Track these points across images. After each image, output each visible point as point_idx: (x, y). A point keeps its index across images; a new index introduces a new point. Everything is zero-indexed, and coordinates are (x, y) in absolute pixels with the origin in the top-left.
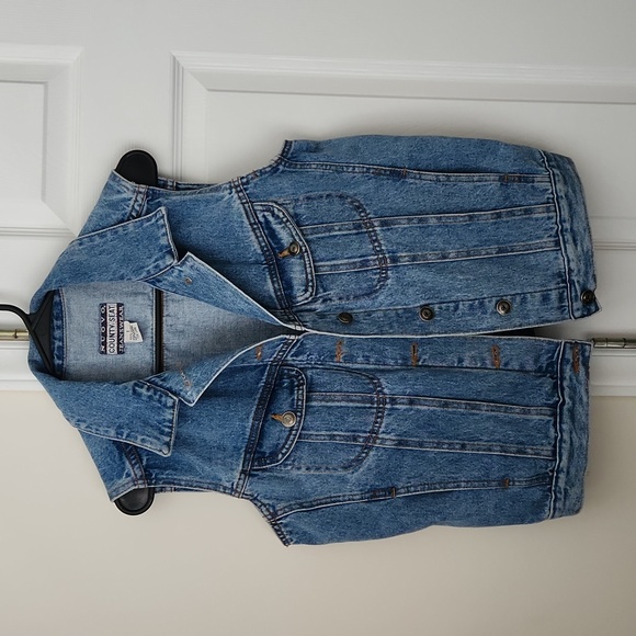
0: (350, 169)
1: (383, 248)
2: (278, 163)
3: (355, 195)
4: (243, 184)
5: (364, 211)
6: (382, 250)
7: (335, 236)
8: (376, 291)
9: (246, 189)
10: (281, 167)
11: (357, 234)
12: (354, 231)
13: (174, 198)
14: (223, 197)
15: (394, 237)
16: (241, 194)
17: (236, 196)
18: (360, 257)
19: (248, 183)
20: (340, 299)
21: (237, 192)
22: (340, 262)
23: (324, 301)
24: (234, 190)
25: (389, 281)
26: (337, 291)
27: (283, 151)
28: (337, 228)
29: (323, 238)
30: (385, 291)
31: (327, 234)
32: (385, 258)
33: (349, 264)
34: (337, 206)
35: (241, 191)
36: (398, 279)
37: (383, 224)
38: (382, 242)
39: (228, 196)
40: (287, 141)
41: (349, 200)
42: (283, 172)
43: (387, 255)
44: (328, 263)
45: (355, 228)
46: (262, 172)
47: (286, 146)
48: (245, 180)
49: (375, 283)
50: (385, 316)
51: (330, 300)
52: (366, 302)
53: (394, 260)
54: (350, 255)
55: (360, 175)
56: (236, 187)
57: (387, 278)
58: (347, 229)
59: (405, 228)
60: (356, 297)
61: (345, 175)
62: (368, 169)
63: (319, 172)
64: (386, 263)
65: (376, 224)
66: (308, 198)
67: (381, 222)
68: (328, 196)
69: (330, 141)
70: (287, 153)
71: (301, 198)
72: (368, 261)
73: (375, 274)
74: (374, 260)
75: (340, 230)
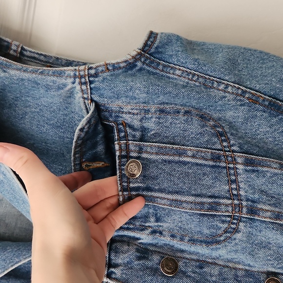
0: (222, 87)
1: (242, 193)
2: (136, 59)
3: (220, 119)
4: (90, 76)
5: (227, 140)
6: (238, 195)
7: (185, 163)
8: (218, 242)
9: (91, 82)
10: (139, 64)
11: (213, 167)
12: (211, 163)
13: (12, 72)
14: (65, 85)
15: (259, 182)
16: (84, 87)
17: (78, 87)
18: (210, 197)
19: (96, 75)
20: (173, 236)
21: (81, 83)
22: (184, 198)
23: (154, 232)
24: (77, 80)
25: (238, 236)
26: (172, 226)
27: (146, 45)
28: (190, 153)
29: (170, 162)
30: (230, 247)
31: (177, 158)
32: (240, 206)
33: (196, 203)
34: (195, 127)
35: (85, 83)
36: (249, 235)
37: (248, 162)
38: (242, 185)
39: (70, 86)
40: (151, 33)
41: (212, 123)
42: (141, 70)
43: (244, 203)
44: (170, 197)
45: (212, 159)
46: (115, 67)
47: (149, 37)
48: (93, 72)
49: (220, 232)
50: (220, 274)
51: (161, 233)
52: (202, 250)
53: (252, 211)
54: (199, 192)
55: (232, 97)
56: (81, 77)
57: (236, 231)
58: (203, 158)
59: (276, 174)
60: (193, 241)
61: (214, 92)
62: (244, 92)
63: (184, 80)
64: (240, 211)
65: (239, 160)
66: (162, 111)
67: (247, 159)
68: (186, 112)
69: (204, 44)
70: (150, 46)
71: (153, 110)
72: (219, 204)
73: (223, 222)
74: (227, 205)
75: (193, 156)
